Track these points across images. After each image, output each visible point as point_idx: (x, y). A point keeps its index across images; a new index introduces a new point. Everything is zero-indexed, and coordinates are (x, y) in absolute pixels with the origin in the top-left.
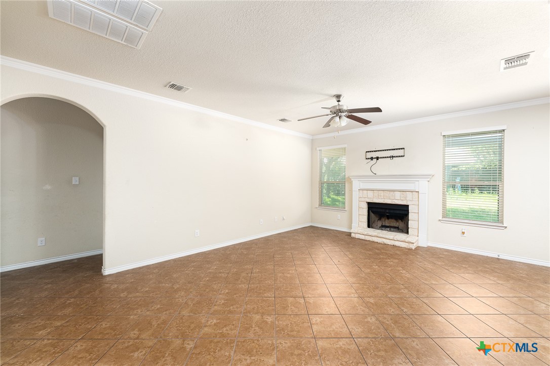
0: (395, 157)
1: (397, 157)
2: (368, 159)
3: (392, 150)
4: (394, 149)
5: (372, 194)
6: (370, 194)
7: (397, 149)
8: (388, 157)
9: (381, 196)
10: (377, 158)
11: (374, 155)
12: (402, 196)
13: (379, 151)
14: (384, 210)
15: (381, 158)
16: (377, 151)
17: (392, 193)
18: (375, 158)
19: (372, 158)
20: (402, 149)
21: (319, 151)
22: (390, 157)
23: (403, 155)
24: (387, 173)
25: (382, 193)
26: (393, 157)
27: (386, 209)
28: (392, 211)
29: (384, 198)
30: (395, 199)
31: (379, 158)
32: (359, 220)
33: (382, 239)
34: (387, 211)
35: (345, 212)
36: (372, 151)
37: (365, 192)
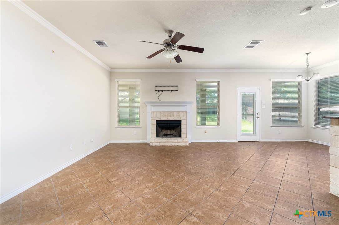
0: (173, 91)
1: (174, 91)
2: (157, 91)
3: (171, 86)
4: (172, 86)
5: (160, 114)
6: (159, 114)
7: (174, 86)
8: (169, 91)
9: (166, 115)
10: (162, 91)
11: (160, 89)
12: (178, 115)
13: (163, 86)
14: (166, 125)
15: (165, 91)
16: (162, 86)
17: (172, 113)
18: (161, 91)
19: (159, 91)
20: (176, 86)
21: (117, 82)
22: (170, 91)
23: (177, 90)
24: (169, 101)
25: (166, 114)
26: (171, 91)
27: (167, 124)
28: (171, 125)
29: (167, 117)
30: (174, 117)
31: (164, 91)
32: (151, 133)
33: (170, 143)
34: (168, 125)
35: (140, 128)
36: (159, 86)
37: (155, 113)
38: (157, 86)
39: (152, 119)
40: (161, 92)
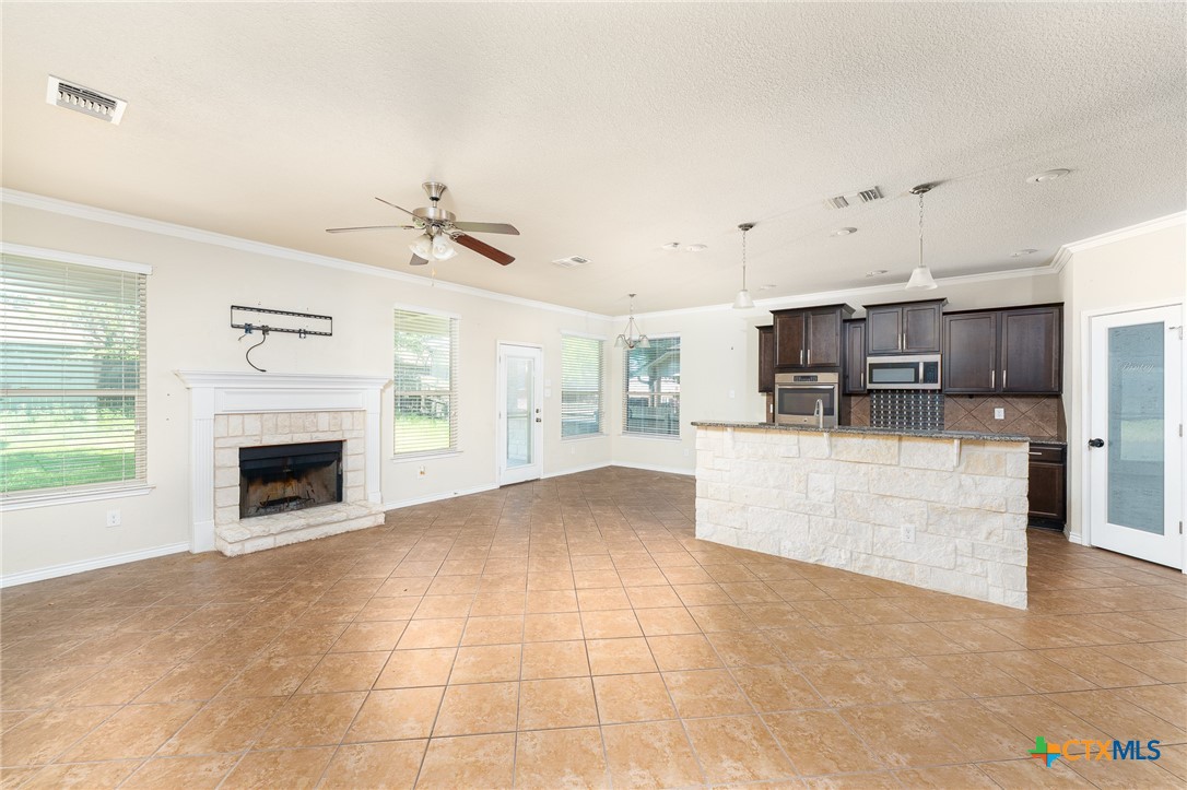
0: (310, 333)
1: (315, 333)
2: (238, 327)
3: (305, 315)
4: (309, 316)
5: (258, 424)
6: (253, 424)
7: (315, 316)
8: (293, 331)
9: (284, 426)
10: (265, 330)
11: (257, 319)
12: (334, 422)
13: (270, 311)
14: (279, 463)
15: (276, 330)
16: (264, 311)
17: (312, 416)
18: (258, 328)
19: (248, 328)
20: (326, 318)
22: (300, 332)
23: (328, 331)
25: (284, 420)
26: (305, 332)
27: (287, 458)
28: (297, 461)
29: (291, 432)
30: (317, 431)
31: (271, 329)
32: (215, 505)
33: (320, 528)
34: (290, 462)
35: (147, 492)
36: (252, 309)
37: (236, 421)
38: (238, 308)
39: (221, 443)
40: (257, 335)
